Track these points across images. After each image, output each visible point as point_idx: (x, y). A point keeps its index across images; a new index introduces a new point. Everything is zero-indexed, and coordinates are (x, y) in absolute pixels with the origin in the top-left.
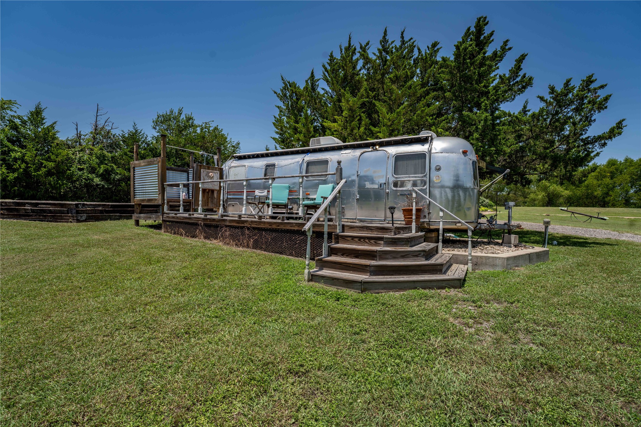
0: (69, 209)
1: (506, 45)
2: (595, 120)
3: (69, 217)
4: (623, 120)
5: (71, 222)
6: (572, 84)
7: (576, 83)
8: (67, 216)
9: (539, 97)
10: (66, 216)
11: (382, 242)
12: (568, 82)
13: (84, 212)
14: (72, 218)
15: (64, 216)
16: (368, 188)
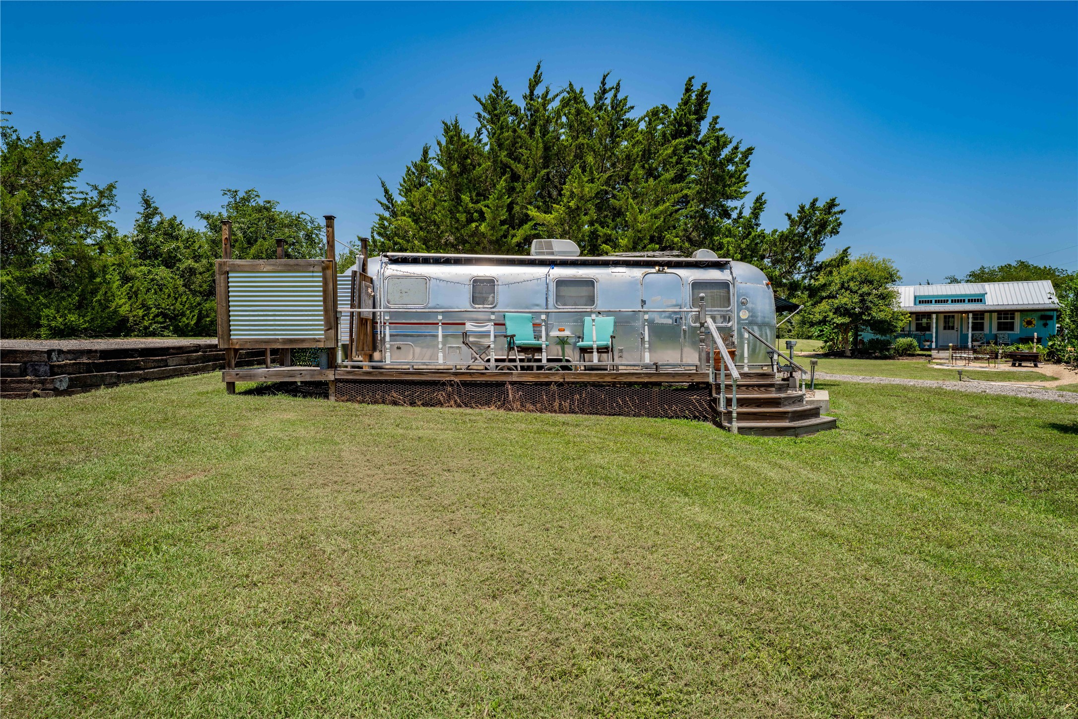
0: (25, 363)
1: (716, 123)
2: (824, 244)
3: (31, 382)
4: (849, 248)
5: (35, 395)
6: (818, 204)
7: (820, 204)
8: (25, 382)
9: (787, 215)
10: (18, 382)
11: (774, 389)
12: (815, 200)
13: (62, 369)
14: (39, 385)
15: (11, 382)
16: (658, 323)
